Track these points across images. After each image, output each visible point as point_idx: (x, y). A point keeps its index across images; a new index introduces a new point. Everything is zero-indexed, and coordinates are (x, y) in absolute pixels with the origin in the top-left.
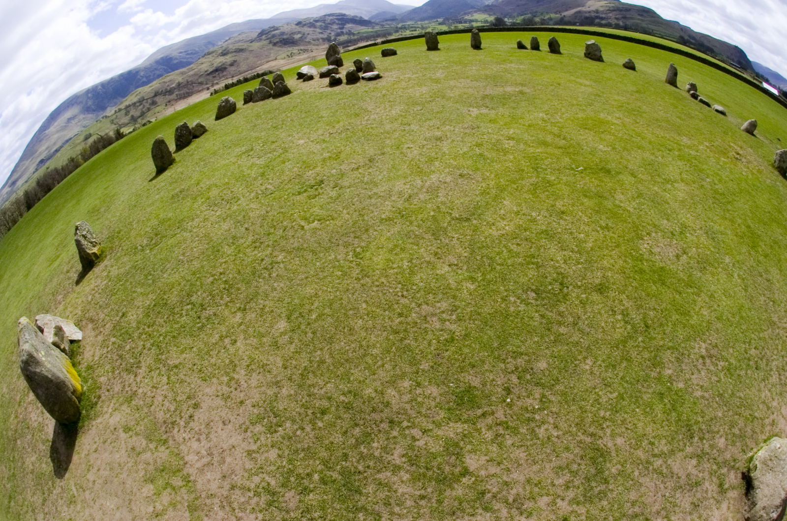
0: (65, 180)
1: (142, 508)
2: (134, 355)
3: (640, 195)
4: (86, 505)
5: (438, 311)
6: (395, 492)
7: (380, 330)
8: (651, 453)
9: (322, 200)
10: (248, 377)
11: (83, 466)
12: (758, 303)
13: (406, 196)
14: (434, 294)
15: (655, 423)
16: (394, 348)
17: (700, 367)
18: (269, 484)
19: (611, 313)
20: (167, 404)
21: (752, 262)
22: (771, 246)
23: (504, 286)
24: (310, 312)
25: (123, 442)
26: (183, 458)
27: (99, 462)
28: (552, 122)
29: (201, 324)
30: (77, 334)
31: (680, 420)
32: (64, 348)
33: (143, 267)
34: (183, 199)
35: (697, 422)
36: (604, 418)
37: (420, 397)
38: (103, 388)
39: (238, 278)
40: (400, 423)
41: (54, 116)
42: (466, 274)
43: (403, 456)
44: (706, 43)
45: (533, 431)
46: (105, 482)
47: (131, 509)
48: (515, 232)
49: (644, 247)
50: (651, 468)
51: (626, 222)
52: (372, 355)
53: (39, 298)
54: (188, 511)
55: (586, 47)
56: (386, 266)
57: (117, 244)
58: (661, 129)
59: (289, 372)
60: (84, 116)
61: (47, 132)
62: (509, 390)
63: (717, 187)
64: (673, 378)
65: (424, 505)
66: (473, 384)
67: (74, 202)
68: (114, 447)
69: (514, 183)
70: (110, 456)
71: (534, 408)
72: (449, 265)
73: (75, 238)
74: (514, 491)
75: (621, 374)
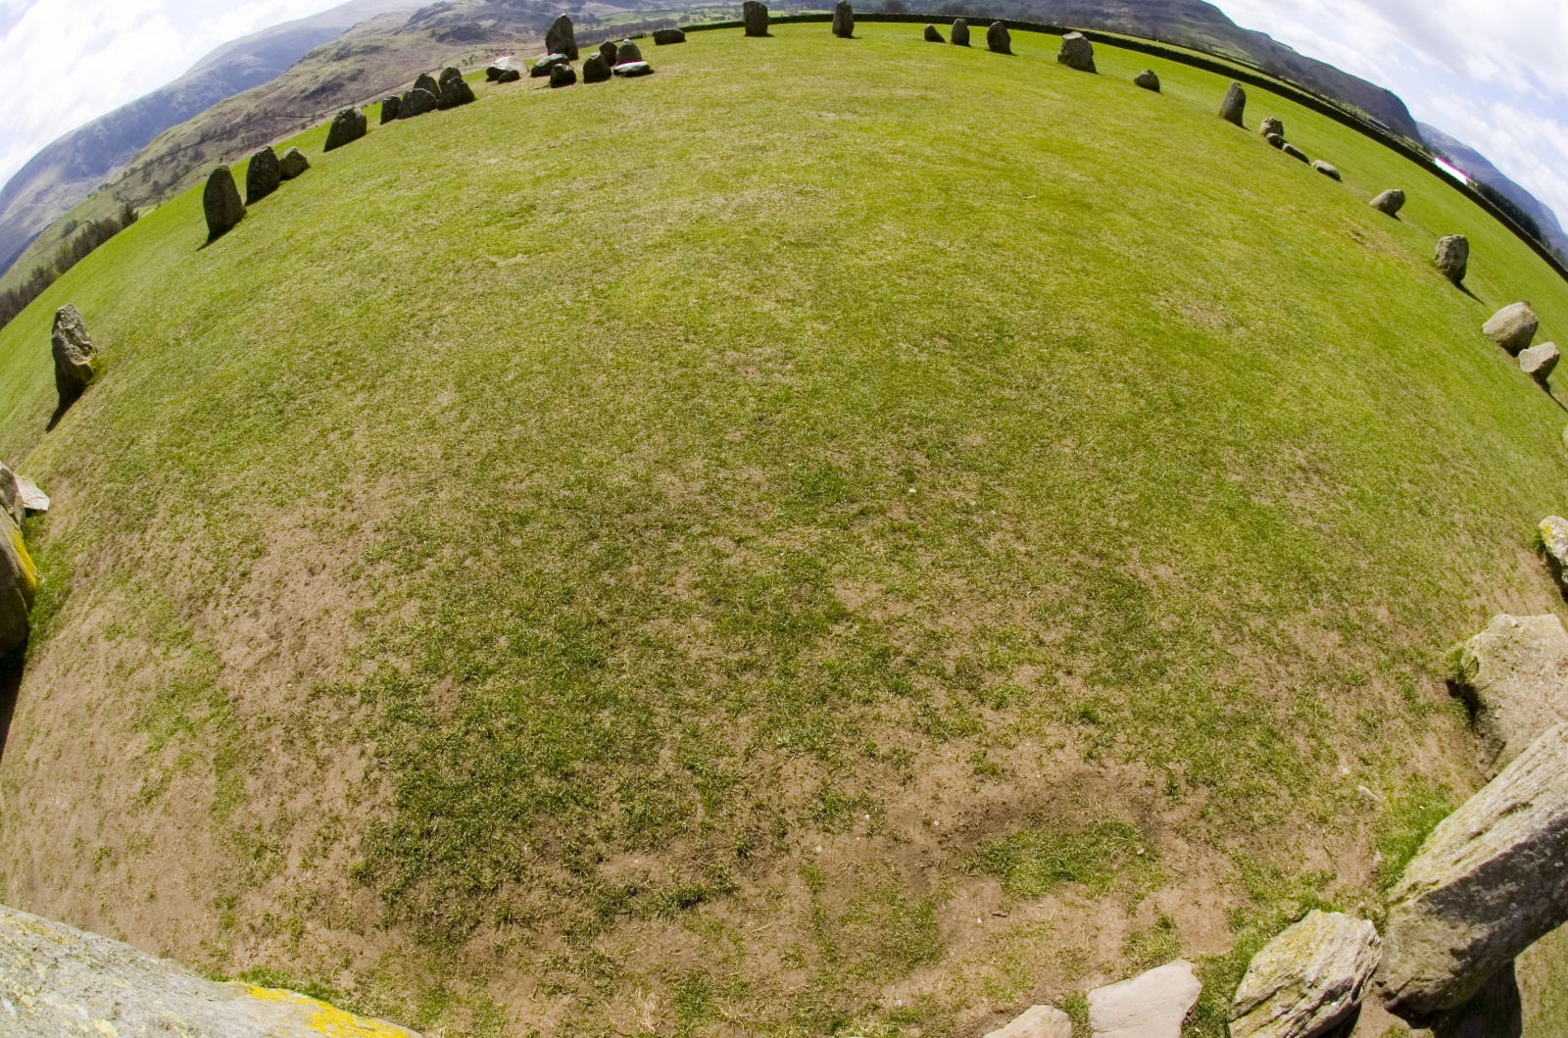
6: (683, 656)
43: (696, 586)
64: (1249, 489)
65: (752, 682)
74: (953, 653)
75: (1139, 467)
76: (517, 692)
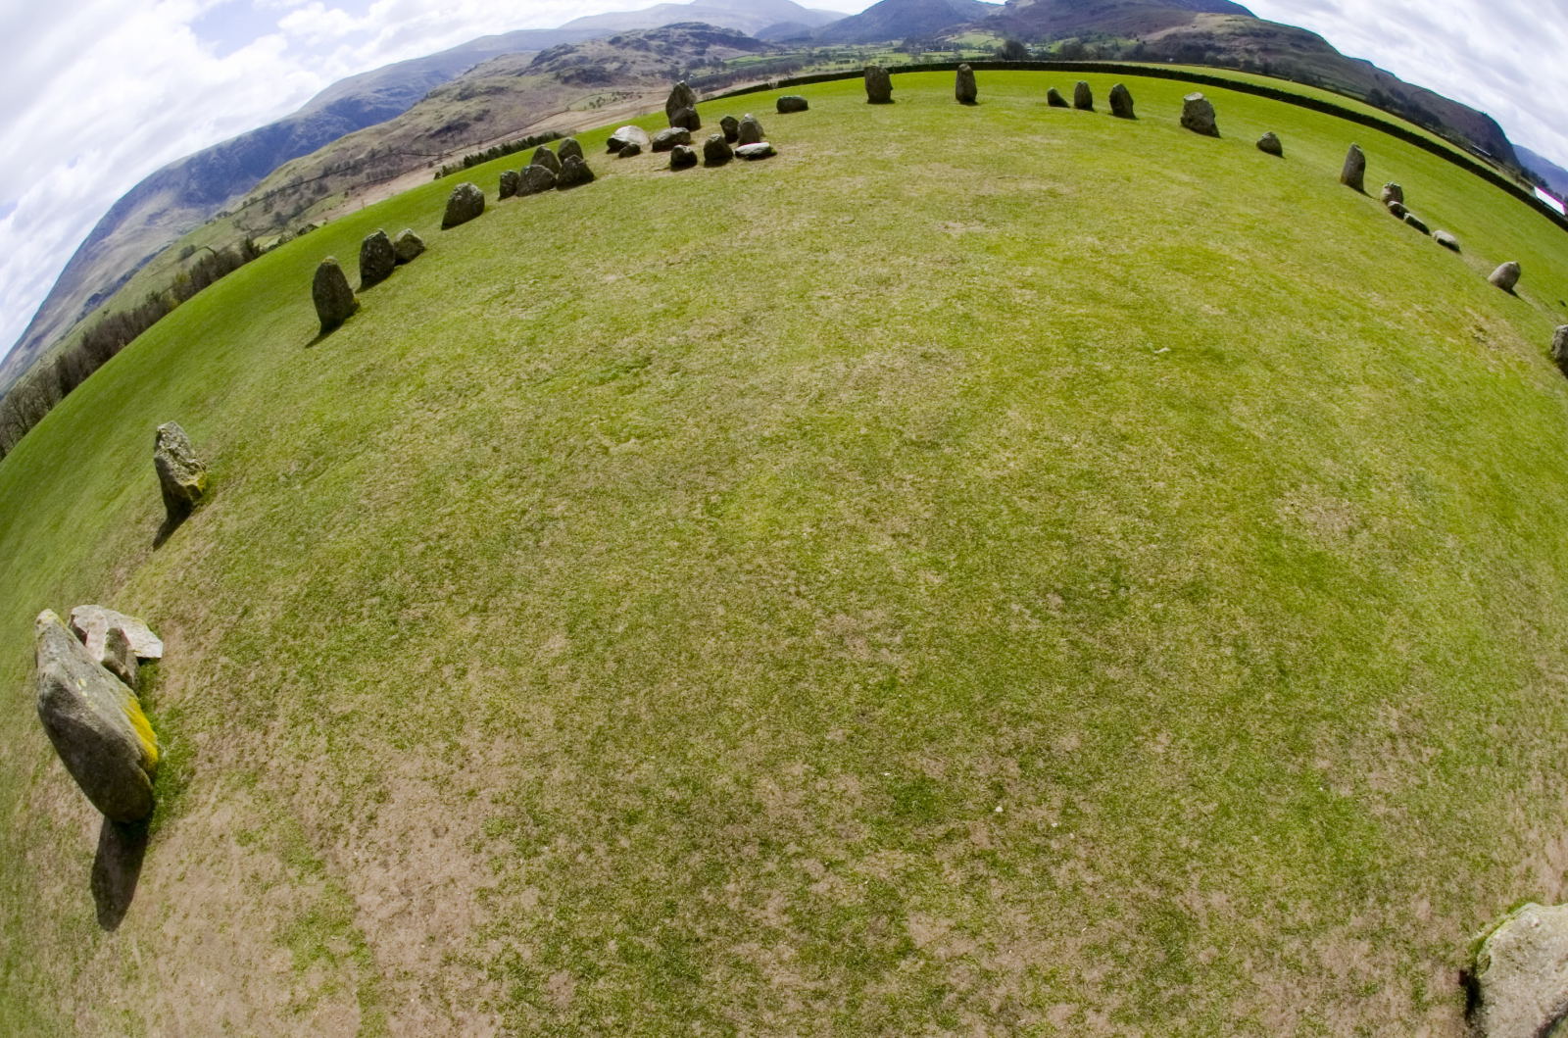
0: (140, 338)
1: (268, 994)
2: (265, 693)
3: (1280, 407)
4: (158, 984)
5: (867, 627)
6: (767, 981)
7: (751, 660)
8: (1278, 926)
9: (647, 396)
10: (487, 744)
11: (156, 907)
12: (1508, 632)
13: (815, 393)
14: (861, 592)
15: (1289, 866)
16: (776, 697)
17: (1385, 756)
18: (519, 957)
19: (1211, 642)
20: (324, 790)
21: (1499, 549)
22: (1540, 518)
23: (1001, 581)
24: (612, 619)
25: (236, 863)
26: (352, 899)
27: (187, 901)
28: (1111, 256)
29: (397, 636)
30: (153, 646)
31: (1340, 861)
32: (126, 674)
33: (286, 518)
34: (372, 384)
35: (1375, 868)
36: (1187, 851)
37: (824, 797)
38: (200, 755)
39: (474, 546)
40: (782, 846)
41: (122, 209)
42: (926, 555)
43: (785, 912)
44: (1425, 106)
45: (1045, 872)
46: (198, 941)
47: (247, 995)
48: (1027, 473)
49: (1284, 511)
50: (1277, 955)
51: (1251, 462)
52: (732, 709)
53: (80, 571)
54: (358, 1004)
55: (1185, 107)
56: (767, 535)
57: (238, 469)
58: (1328, 275)
59: (567, 737)
60: (181, 212)
61: (106, 240)
62: (1001, 788)
63: (1435, 395)
64: (1331, 776)
65: (822, 1010)
66: (930, 775)
67: (156, 382)
68: (217, 873)
69: (1030, 374)
70: (210, 889)
71: (1049, 827)
72: (894, 536)
73: (156, 456)
74: (1001, 991)
75: (1227, 766)
76: (624, 996)
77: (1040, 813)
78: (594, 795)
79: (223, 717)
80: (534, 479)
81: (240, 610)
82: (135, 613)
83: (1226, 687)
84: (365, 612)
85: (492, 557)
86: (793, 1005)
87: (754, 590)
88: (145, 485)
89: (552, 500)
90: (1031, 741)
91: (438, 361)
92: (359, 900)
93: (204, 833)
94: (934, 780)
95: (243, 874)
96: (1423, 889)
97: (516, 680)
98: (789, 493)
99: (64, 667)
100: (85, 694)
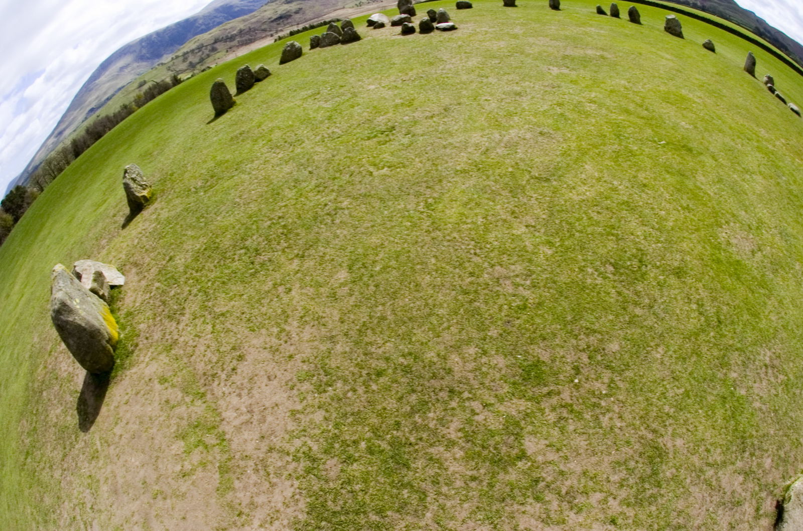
0: (117, 126)
1: (169, 466)
2: (179, 301)
3: (720, 180)
4: (108, 461)
5: (512, 274)
6: (446, 469)
7: (449, 289)
8: (705, 461)
9: (394, 146)
10: (301, 329)
11: (112, 418)
13: (483, 149)
14: (509, 255)
15: (714, 428)
16: (462, 310)
17: (762, 376)
18: (310, 449)
19: (686, 301)
20: (209, 354)
23: (583, 255)
24: (373, 263)
25: (157, 394)
26: (220, 414)
27: (128, 415)
28: (634, 91)
29: (253, 270)
30: (119, 279)
31: (736, 430)
32: (103, 294)
33: (195, 210)
34: (243, 141)
35: (751, 436)
36: (668, 414)
37: (485, 367)
38: (141, 336)
39: (298, 222)
40: (460, 393)
41: (105, 66)
42: (544, 238)
43: (459, 431)
44: (781, 40)
45: (597, 418)
46: (133, 437)
47: (157, 467)
48: (595, 199)
49: (722, 236)
50: (702, 477)
51: (707, 206)
52: (438, 315)
53: (82, 243)
54: (218, 473)
55: (666, 21)
56: (459, 221)
57: (169, 186)
59: (346, 327)
60: (138, 64)
61: (97, 81)
62: (579, 369)
63: (791, 187)
64: (737, 382)
65: (474, 487)
66: (542, 359)
67: (126, 146)
69: (596, 147)
70: (142, 409)
71: (601, 393)
72: (527, 226)
73: (124, 181)
74: (568, 483)
75: (690, 369)
76: (368, 473)
77: (597, 385)
78: (359, 360)
79: (155, 315)
80: (331, 188)
81: (167, 258)
82: (110, 262)
83: (693, 326)
84: (236, 257)
85: (308, 228)
86: (459, 483)
87: (452, 250)
88: (118, 197)
89: (341, 199)
90: (595, 344)
91: (279, 128)
92: (224, 415)
93: (140, 379)
94: (544, 362)
95: (161, 400)
96: (769, 453)
97: (319, 295)
98: (471, 200)
99: (67, 293)
100: (78, 307)
